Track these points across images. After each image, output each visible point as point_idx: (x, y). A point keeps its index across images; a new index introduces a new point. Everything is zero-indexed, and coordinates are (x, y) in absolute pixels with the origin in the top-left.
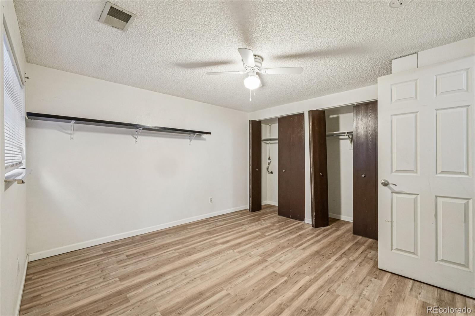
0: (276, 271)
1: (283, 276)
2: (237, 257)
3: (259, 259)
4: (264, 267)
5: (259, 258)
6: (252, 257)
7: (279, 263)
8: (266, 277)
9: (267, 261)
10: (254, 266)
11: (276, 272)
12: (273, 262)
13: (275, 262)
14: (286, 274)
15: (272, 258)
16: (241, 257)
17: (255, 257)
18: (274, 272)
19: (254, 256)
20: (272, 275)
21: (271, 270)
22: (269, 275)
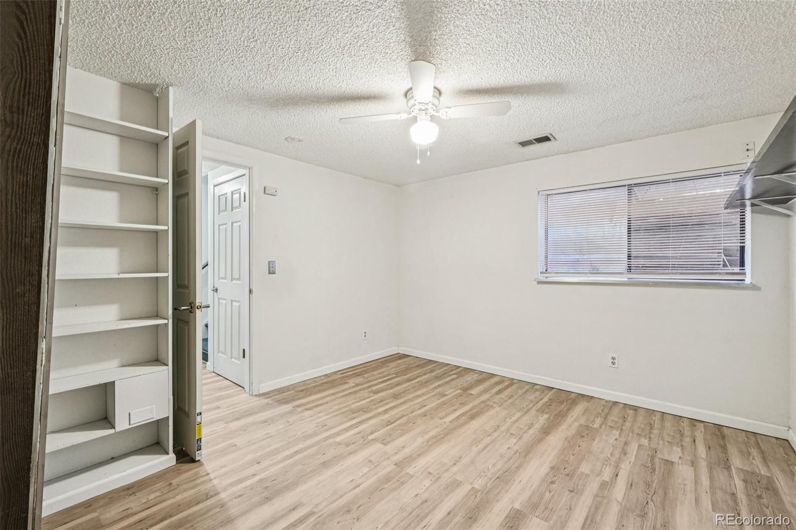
0: (383, 446)
1: (373, 440)
2: (455, 468)
3: (410, 468)
4: (401, 451)
5: (410, 470)
6: (425, 470)
7: (372, 460)
8: (398, 437)
9: (395, 465)
10: (418, 453)
11: (382, 444)
12: (384, 463)
13: (381, 463)
14: (368, 442)
15: (384, 472)
16: (448, 470)
17: (418, 472)
18: (385, 444)
19: (421, 474)
20: (389, 440)
21: (389, 448)
22: (395, 439)
